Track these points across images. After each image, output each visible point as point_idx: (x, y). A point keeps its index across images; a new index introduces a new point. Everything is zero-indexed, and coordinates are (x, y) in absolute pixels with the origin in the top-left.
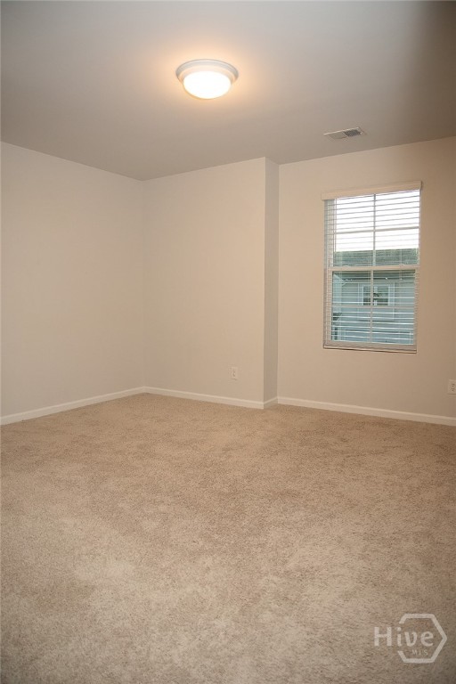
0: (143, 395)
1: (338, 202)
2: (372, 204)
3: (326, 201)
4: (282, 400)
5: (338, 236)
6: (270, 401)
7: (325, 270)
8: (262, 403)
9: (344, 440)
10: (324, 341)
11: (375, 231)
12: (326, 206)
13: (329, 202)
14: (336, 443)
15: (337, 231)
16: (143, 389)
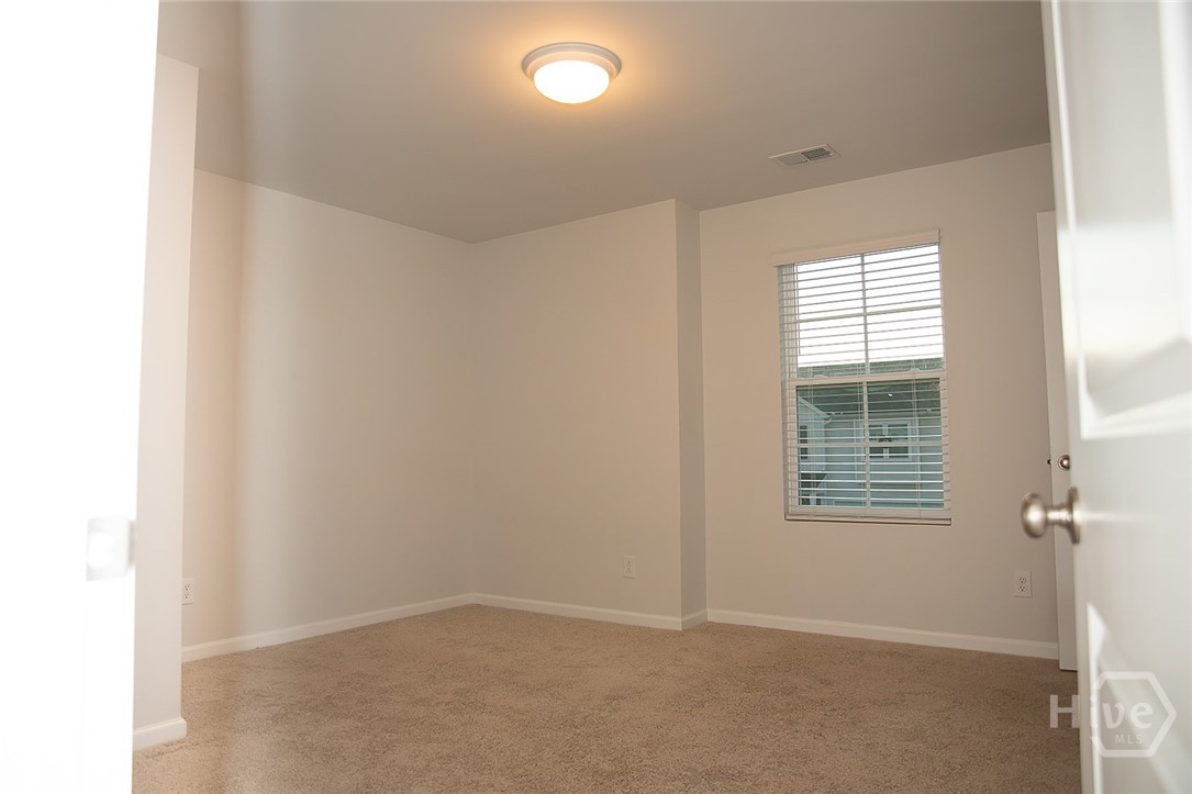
0: (470, 607)
1: (801, 268)
2: (859, 269)
3: (780, 267)
4: (714, 615)
5: (803, 326)
6: (693, 616)
7: (783, 383)
8: (679, 620)
9: (827, 683)
10: (786, 508)
11: (865, 315)
12: (781, 275)
13: (785, 269)
14: (810, 688)
15: (802, 317)
16: (472, 598)
